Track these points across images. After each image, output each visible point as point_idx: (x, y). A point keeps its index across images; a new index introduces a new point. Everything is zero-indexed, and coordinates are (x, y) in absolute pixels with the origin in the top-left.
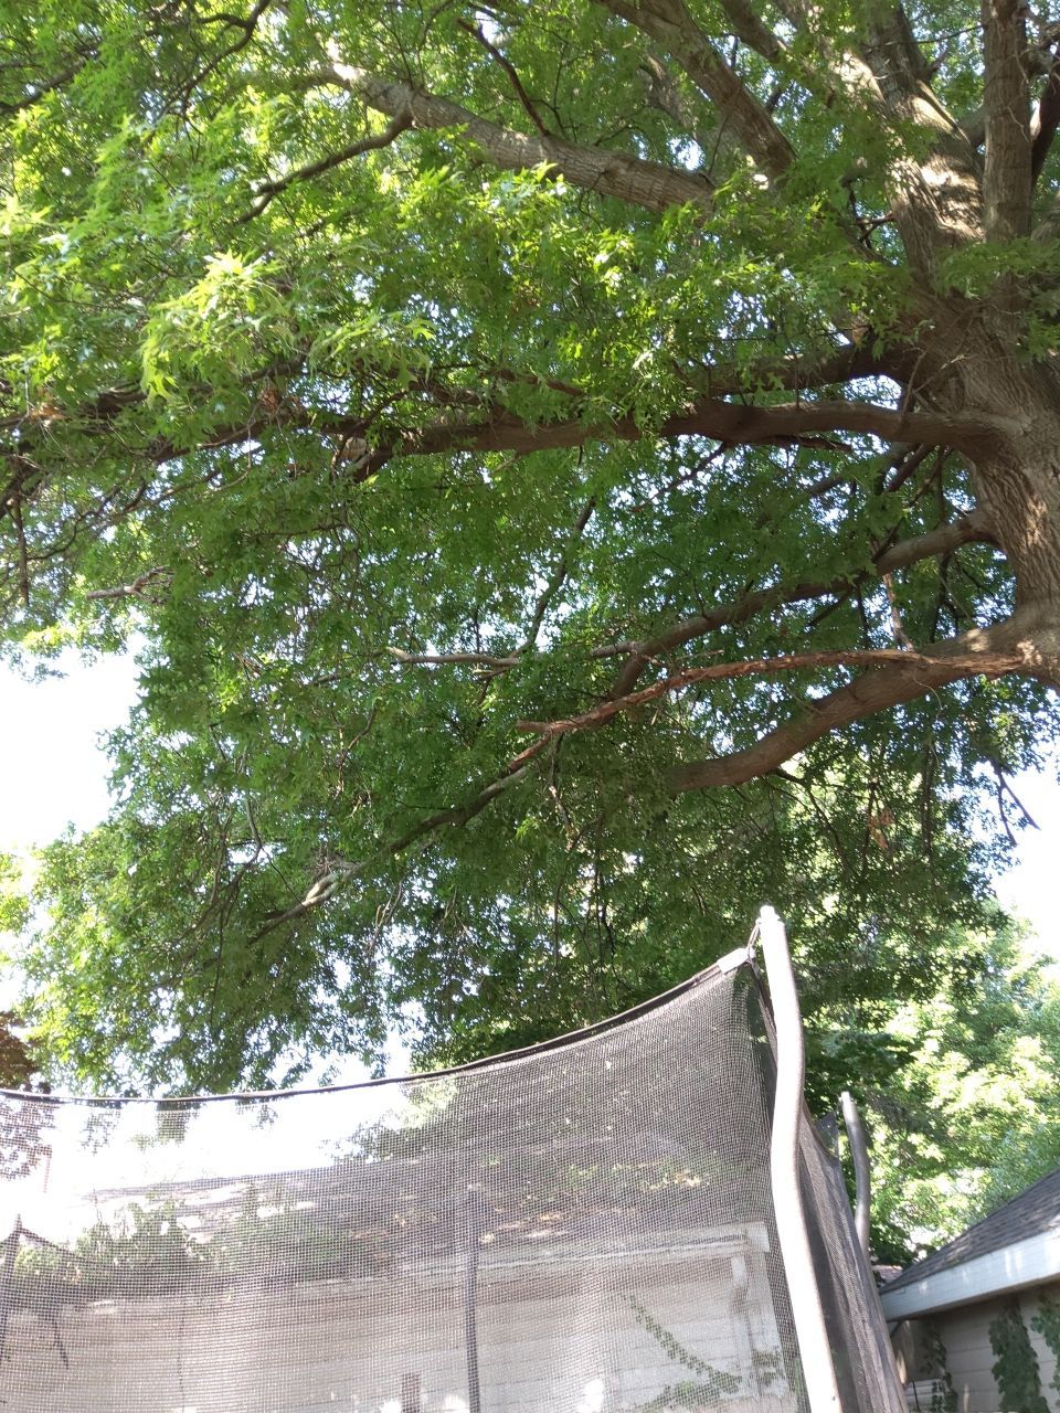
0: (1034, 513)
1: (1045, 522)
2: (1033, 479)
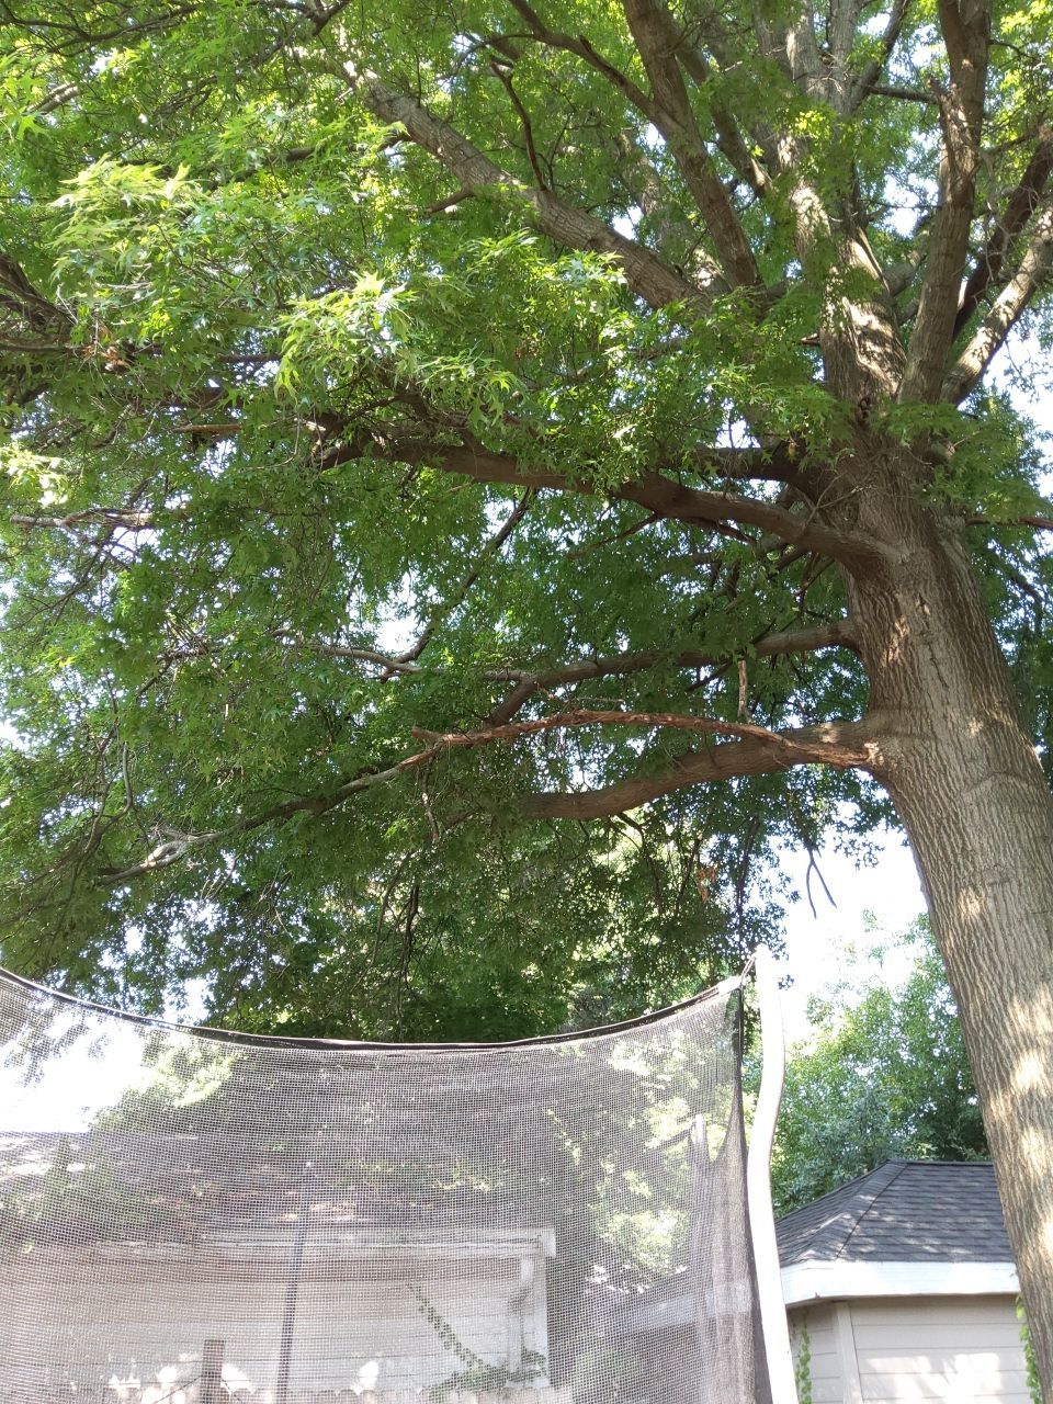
0: (898, 633)
1: (906, 642)
2: (903, 604)
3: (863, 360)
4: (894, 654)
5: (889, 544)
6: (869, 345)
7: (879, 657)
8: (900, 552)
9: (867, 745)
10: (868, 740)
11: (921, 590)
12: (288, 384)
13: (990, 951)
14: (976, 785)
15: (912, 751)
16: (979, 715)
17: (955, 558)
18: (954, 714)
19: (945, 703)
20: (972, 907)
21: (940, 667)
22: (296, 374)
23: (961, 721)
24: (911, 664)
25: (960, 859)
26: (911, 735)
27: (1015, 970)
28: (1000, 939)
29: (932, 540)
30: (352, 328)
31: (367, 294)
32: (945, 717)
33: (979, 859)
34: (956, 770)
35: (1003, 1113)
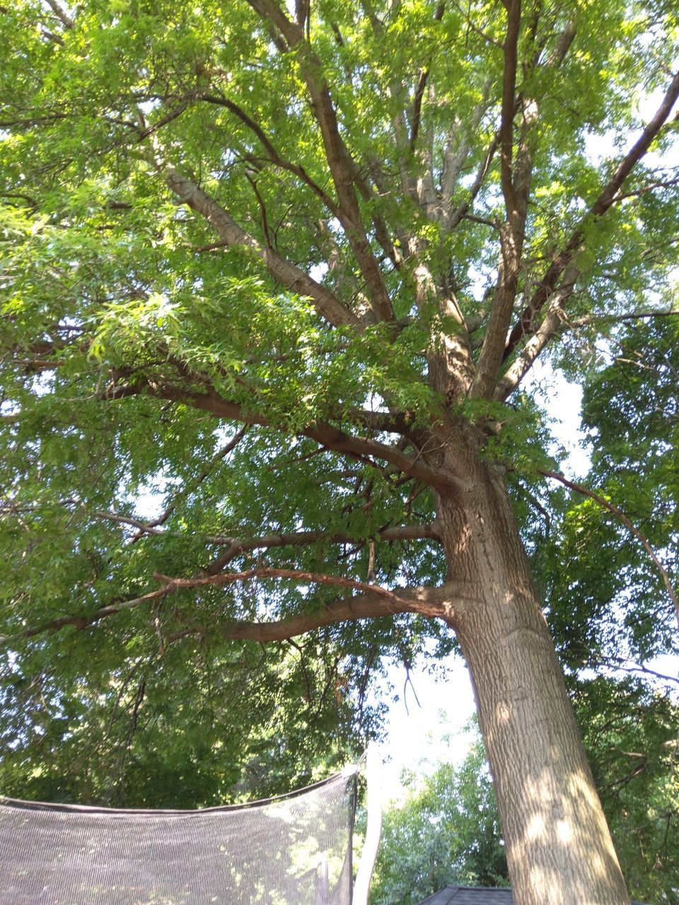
0: (466, 534)
1: (469, 540)
2: (468, 516)
3: (450, 369)
4: (462, 547)
5: (462, 478)
6: (455, 360)
7: (454, 547)
8: (468, 484)
9: (445, 603)
10: (446, 600)
11: (479, 508)
12: (97, 354)
13: (514, 745)
14: (509, 634)
15: (471, 609)
16: (512, 589)
17: (500, 491)
18: (496, 588)
19: (492, 580)
20: (504, 714)
21: (490, 557)
22: (103, 348)
23: (501, 593)
24: (472, 554)
25: (498, 682)
26: (471, 599)
27: (529, 758)
28: (520, 736)
29: (487, 478)
30: (143, 324)
31: (155, 306)
32: (491, 589)
33: (509, 682)
34: (497, 624)
35: (519, 856)
